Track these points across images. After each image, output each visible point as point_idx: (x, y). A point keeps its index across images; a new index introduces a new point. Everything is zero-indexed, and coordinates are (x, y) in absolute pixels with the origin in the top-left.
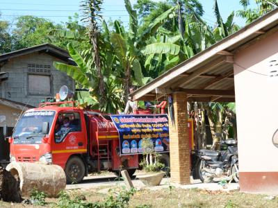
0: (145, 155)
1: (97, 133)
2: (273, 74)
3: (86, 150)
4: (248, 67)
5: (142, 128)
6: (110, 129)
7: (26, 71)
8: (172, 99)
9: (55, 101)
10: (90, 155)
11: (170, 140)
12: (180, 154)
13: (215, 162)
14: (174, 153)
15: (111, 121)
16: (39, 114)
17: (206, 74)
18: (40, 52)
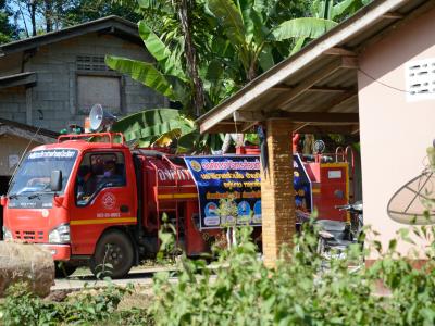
0: (226, 230)
1: (155, 188)
2: (416, 89)
3: (135, 220)
4: (379, 77)
5: (246, 180)
6: (181, 182)
7: (73, 69)
8: (265, 131)
9: (83, 131)
10: (144, 229)
11: (263, 203)
12: (278, 228)
13: (339, 242)
14: (269, 226)
15: (186, 168)
16: (51, 154)
17: (325, 87)
18: (101, 33)
